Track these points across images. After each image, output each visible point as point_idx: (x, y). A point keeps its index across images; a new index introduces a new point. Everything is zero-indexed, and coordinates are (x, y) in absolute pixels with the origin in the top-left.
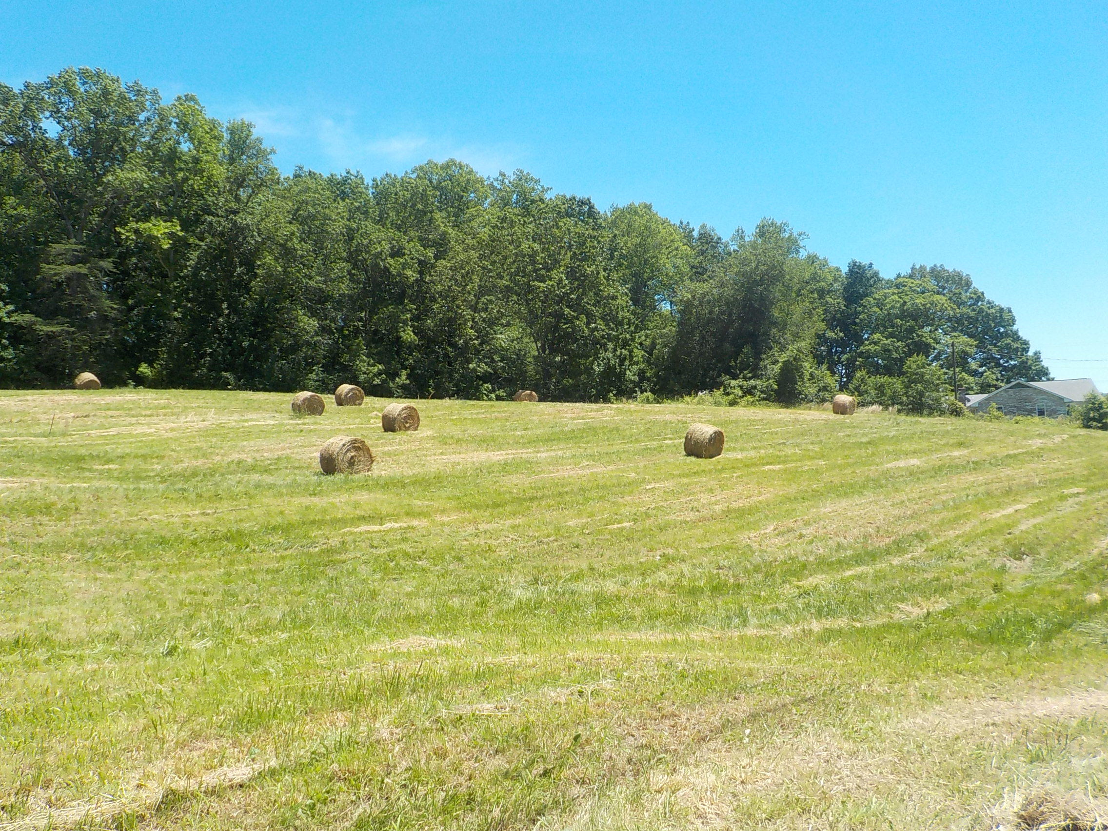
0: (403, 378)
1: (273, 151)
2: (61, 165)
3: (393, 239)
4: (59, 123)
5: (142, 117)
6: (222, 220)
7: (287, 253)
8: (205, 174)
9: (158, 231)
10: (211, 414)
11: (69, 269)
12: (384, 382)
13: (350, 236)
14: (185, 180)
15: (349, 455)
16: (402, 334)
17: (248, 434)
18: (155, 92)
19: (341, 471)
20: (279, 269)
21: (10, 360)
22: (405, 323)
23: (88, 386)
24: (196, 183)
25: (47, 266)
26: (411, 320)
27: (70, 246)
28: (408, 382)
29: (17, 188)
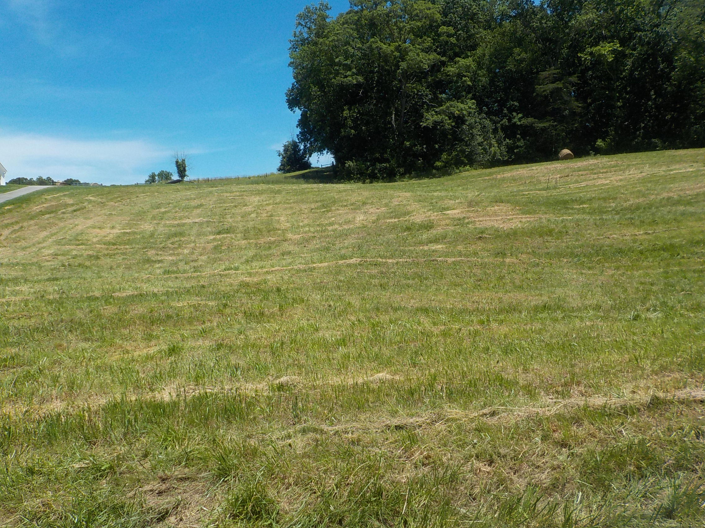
2: (544, 21)
6: (648, 33)
7: (698, 47)
8: (635, 3)
9: (605, 50)
10: (647, 167)
11: (551, 86)
14: (622, 11)
17: (674, 179)
20: (692, 59)
21: (522, 147)
23: (567, 157)
24: (629, 11)
25: (539, 87)
27: (552, 71)
29: (520, 42)
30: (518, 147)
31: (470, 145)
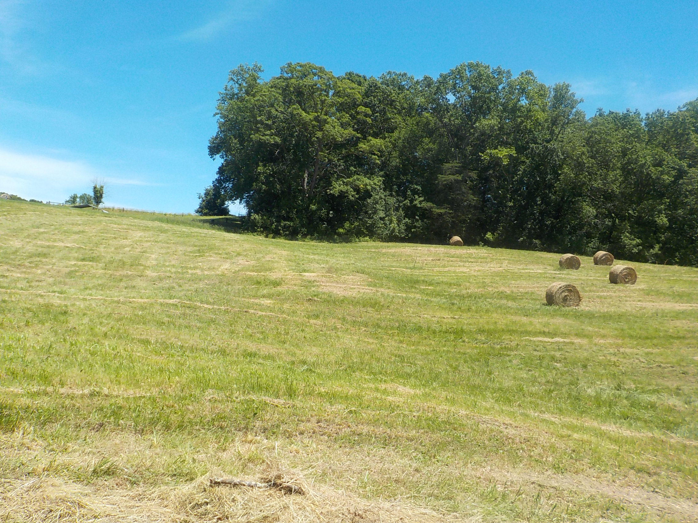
0: (656, 249)
1: (582, 101)
2: (452, 119)
3: (656, 155)
4: (454, 95)
5: (500, 87)
6: (540, 146)
7: (579, 166)
8: (533, 118)
9: (502, 154)
10: (505, 263)
11: (452, 177)
12: (640, 251)
13: (624, 153)
14: (522, 122)
15: (564, 294)
16: (657, 219)
17: (520, 276)
18: (509, 72)
19: (557, 304)
20: (572, 175)
21: (419, 228)
22: (660, 212)
23: (457, 244)
24: (529, 124)
25: (441, 176)
26: (665, 210)
27: (455, 164)
28: (660, 252)
29: (430, 133)
30: (415, 227)
31: (372, 218)
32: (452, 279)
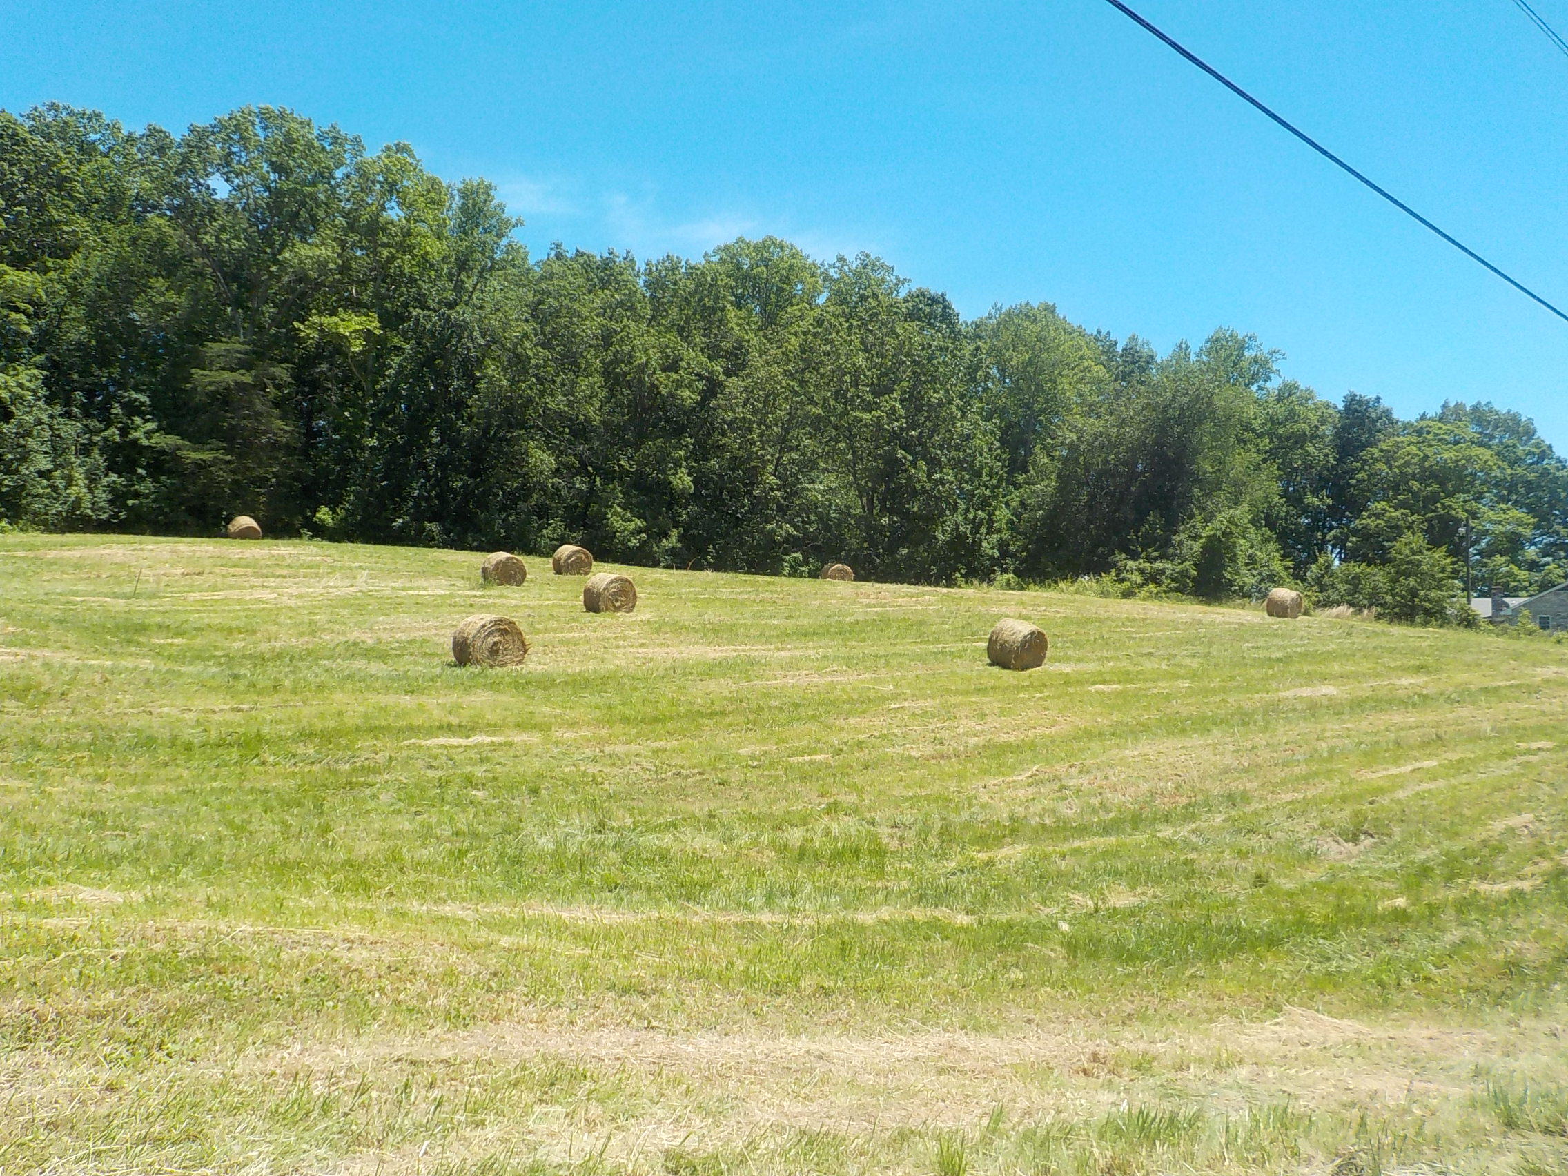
0: (673, 540)
1: (519, 223)
2: (224, 237)
3: (667, 347)
4: (227, 180)
5: (339, 174)
6: (433, 314)
7: (518, 363)
8: (415, 252)
9: (348, 327)
10: (362, 577)
11: (228, 376)
12: (643, 543)
13: (607, 339)
14: (392, 259)
15: (491, 640)
16: (672, 478)
17: (397, 606)
18: (357, 141)
20: (505, 383)
21: (146, 496)
22: (677, 464)
23: (245, 534)
24: (407, 264)
25: (201, 372)
26: (687, 459)
27: (236, 345)
28: (679, 545)
29: (170, 267)
30: (137, 495)
31: (17, 471)
32: (234, 619)
